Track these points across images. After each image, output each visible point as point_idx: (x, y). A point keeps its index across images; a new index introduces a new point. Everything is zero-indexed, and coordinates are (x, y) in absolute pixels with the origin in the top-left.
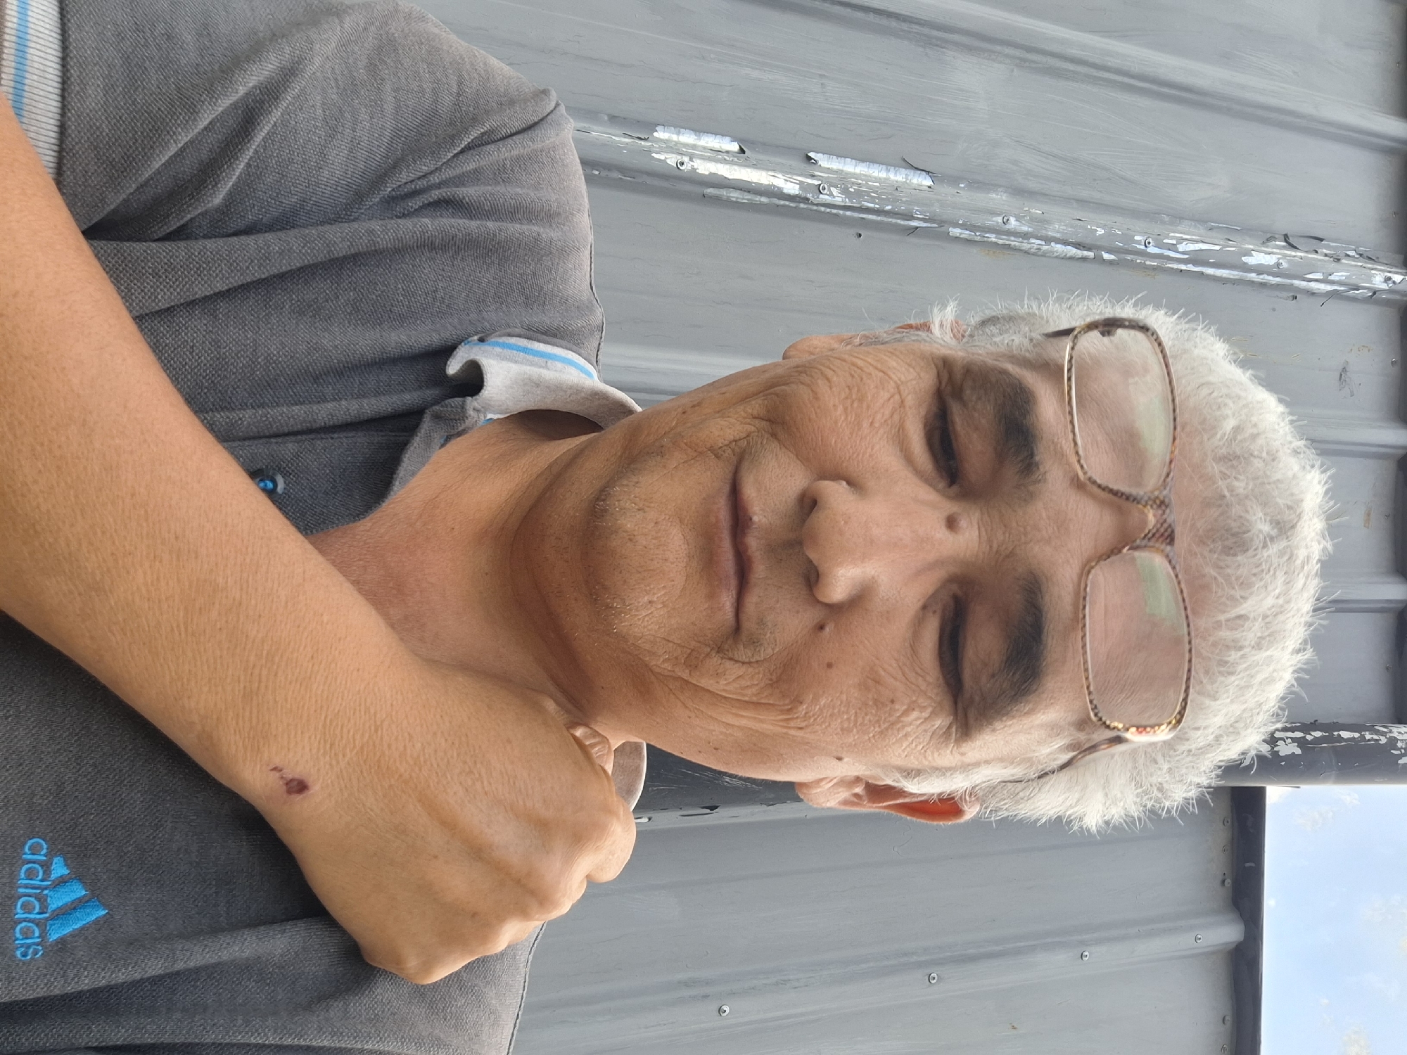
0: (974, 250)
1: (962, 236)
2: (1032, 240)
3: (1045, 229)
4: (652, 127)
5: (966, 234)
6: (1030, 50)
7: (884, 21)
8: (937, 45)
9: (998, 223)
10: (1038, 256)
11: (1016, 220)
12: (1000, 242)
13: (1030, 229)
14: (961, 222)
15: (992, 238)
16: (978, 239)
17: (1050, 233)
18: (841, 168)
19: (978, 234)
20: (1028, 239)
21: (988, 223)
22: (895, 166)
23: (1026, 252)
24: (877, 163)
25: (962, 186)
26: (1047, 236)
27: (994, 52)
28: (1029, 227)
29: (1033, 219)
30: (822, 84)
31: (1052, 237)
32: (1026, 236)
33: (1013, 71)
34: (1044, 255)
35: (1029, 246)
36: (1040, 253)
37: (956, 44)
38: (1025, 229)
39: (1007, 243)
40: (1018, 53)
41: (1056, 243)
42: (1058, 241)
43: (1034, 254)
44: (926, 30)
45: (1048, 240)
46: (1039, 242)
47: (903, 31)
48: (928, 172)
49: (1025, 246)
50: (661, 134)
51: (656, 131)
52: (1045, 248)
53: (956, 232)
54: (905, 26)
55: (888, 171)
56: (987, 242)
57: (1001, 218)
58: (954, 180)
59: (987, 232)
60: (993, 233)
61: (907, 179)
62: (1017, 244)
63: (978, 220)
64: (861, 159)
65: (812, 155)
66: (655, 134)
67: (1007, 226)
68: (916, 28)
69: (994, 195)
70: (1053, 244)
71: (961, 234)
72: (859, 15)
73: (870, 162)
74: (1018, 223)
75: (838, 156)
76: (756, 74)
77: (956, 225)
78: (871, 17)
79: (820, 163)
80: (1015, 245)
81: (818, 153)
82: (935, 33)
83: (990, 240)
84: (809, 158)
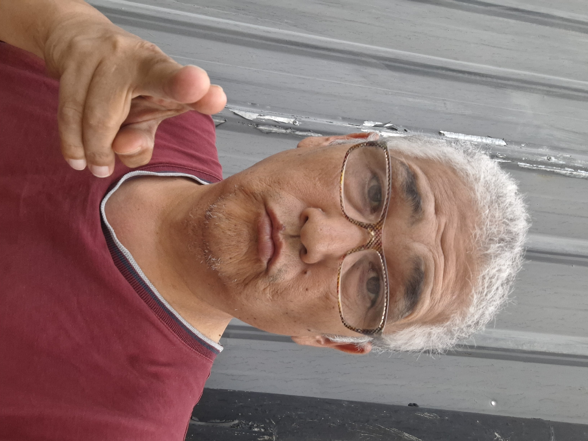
0: (534, 174)
1: (526, 167)
2: (566, 169)
3: (573, 163)
4: (362, 122)
5: (528, 165)
6: (551, 86)
7: (473, 77)
8: (501, 87)
9: (545, 159)
10: (572, 177)
11: (555, 158)
12: (548, 170)
13: (564, 163)
14: (524, 159)
15: (543, 167)
16: (535, 168)
17: (576, 165)
18: (457, 137)
19: (534, 165)
20: (564, 168)
21: (539, 160)
22: (485, 137)
23: (564, 175)
24: (476, 135)
25: (523, 145)
26: (575, 166)
27: (532, 88)
28: (563, 162)
29: (564, 158)
30: (445, 104)
31: (577, 167)
32: (562, 166)
33: (544, 97)
34: (575, 177)
35: (565, 172)
36: (572, 176)
37: (511, 85)
38: (561, 162)
39: (552, 170)
40: (545, 88)
41: (581, 170)
42: (581, 169)
43: (569, 177)
44: (495, 80)
45: (576, 168)
46: (571, 170)
47: (483, 81)
48: (503, 139)
49: (563, 172)
50: (367, 124)
51: (364, 123)
52: (574, 173)
53: (522, 164)
54: (484, 79)
55: (482, 139)
56: (541, 170)
57: (546, 158)
58: (518, 143)
59: (539, 165)
60: (543, 165)
61: (492, 142)
62: (558, 171)
63: (534, 158)
64: (467, 133)
65: (442, 132)
66: (364, 124)
67: (550, 161)
68: (489, 79)
69: (542, 150)
70: (579, 171)
71: (525, 165)
72: (460, 75)
73: (472, 135)
74: (556, 160)
75: (455, 132)
76: (410, 100)
77: (521, 161)
78: (466, 76)
79: (446, 135)
80: (557, 171)
81: (444, 131)
82: (499, 81)
83: (542, 169)
84: (440, 133)
